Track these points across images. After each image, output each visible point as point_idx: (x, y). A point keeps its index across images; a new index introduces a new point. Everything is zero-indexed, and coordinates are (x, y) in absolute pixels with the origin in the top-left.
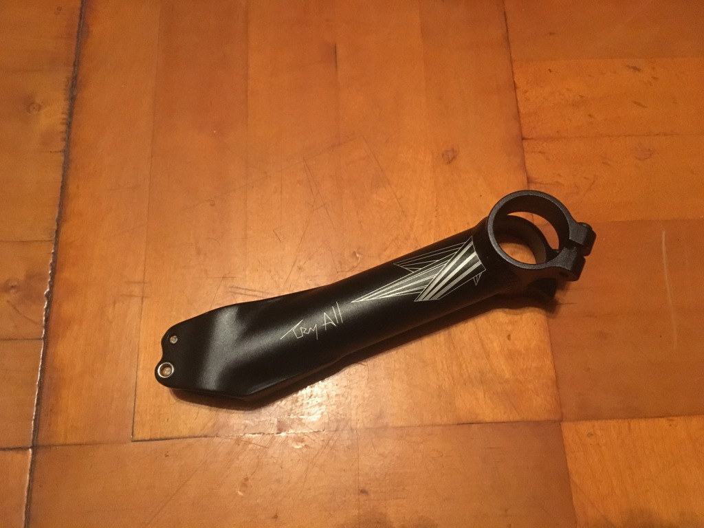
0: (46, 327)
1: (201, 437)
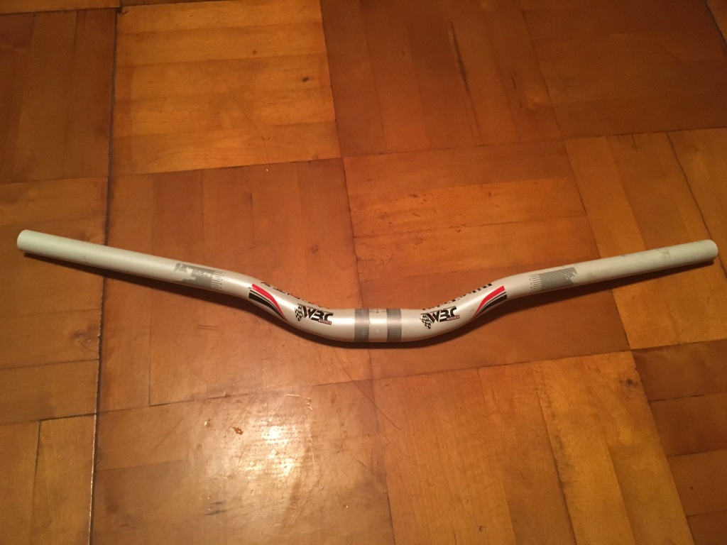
0: (100, 353)
1: (185, 402)
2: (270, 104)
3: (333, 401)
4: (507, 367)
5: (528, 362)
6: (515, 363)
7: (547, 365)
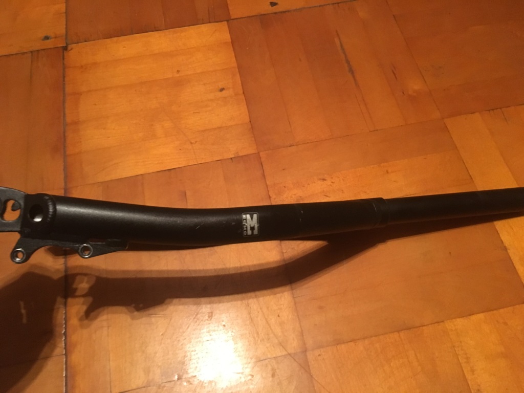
1: (142, 388)
2: (194, 113)
3: (273, 376)
4: (424, 328)
5: (443, 321)
6: (431, 324)
7: (460, 323)
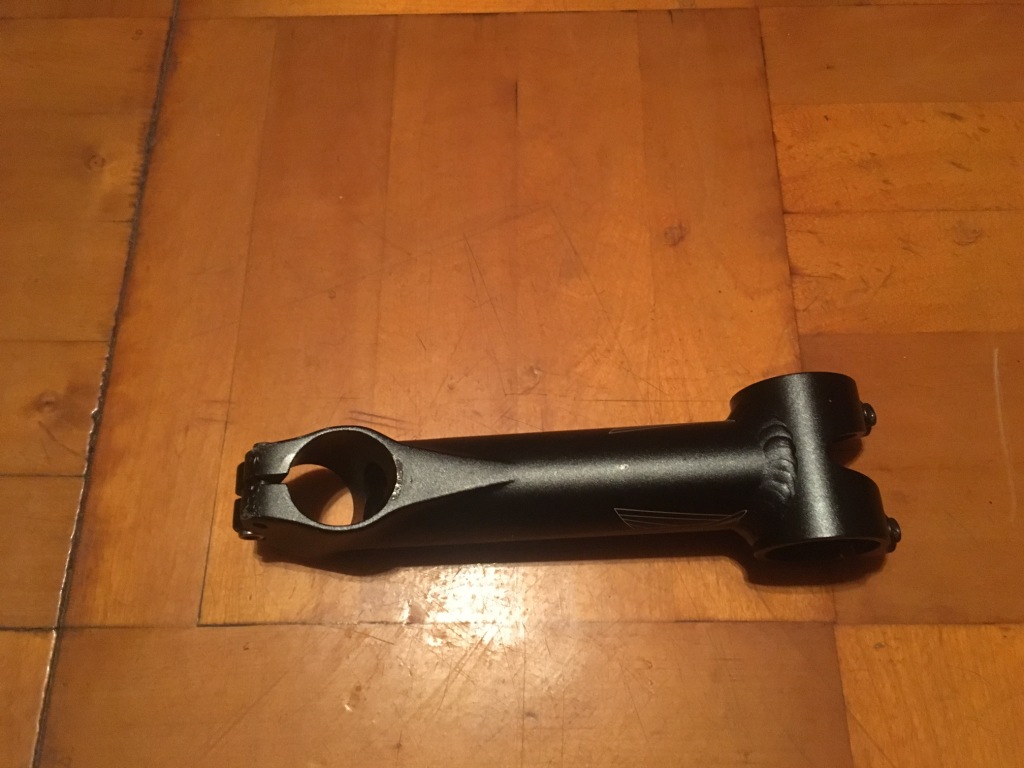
0: (90, 460)
1: (296, 623)
